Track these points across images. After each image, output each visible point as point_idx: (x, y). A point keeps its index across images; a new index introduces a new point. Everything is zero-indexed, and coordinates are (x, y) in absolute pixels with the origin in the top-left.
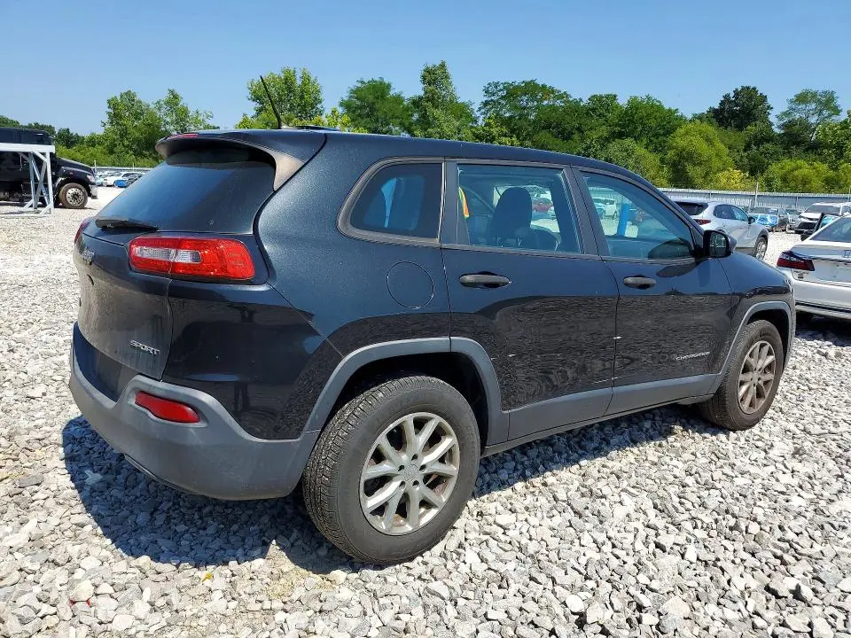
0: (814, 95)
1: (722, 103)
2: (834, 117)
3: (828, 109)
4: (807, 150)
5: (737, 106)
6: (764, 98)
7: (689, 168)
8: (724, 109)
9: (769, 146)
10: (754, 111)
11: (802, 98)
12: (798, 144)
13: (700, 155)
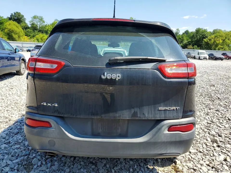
0: (38, 17)
1: (11, 16)
2: (44, 23)
3: (42, 21)
4: (39, 32)
5: (16, 17)
6: (23, 16)
7: (13, 35)
8: (12, 17)
9: (29, 30)
10: (21, 19)
11: (35, 17)
12: (36, 30)
13: (16, 31)
